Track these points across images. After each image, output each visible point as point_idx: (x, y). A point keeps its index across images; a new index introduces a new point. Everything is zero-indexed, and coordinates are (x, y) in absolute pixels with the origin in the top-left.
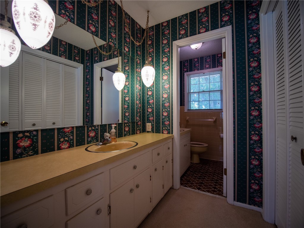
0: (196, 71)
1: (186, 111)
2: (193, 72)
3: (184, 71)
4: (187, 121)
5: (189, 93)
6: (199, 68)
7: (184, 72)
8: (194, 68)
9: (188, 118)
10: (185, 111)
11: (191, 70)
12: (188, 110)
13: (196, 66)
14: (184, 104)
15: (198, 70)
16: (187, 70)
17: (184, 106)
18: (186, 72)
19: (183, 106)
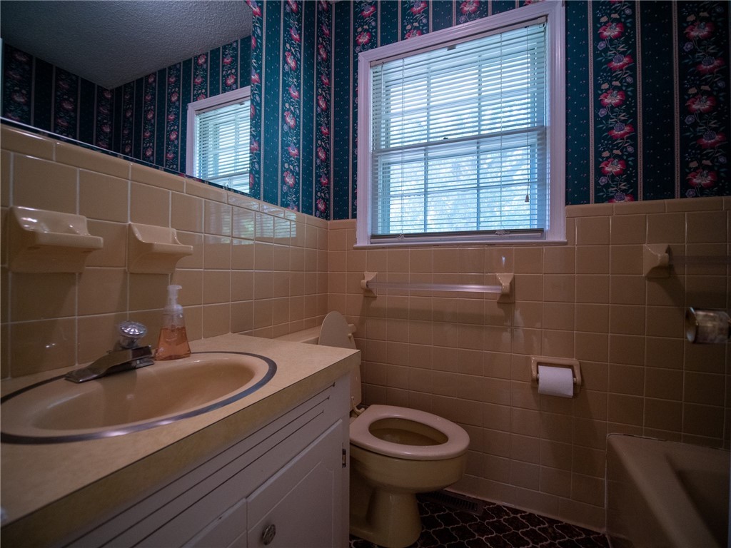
0: (415, 41)
1: (362, 241)
2: (400, 43)
3: (356, 44)
4: (368, 293)
5: (382, 151)
6: (427, 25)
7: (358, 49)
8: (404, 28)
9: (370, 276)
10: (359, 244)
11: (389, 38)
12: (374, 237)
13: (413, 14)
14: (355, 209)
15: (422, 33)
16: (369, 41)
17: (354, 216)
18: (365, 47)
19: (350, 220)
